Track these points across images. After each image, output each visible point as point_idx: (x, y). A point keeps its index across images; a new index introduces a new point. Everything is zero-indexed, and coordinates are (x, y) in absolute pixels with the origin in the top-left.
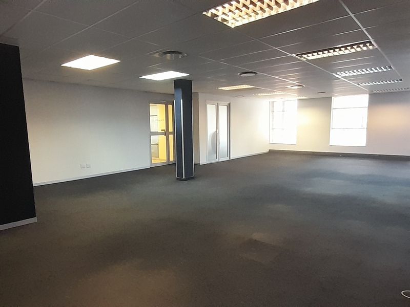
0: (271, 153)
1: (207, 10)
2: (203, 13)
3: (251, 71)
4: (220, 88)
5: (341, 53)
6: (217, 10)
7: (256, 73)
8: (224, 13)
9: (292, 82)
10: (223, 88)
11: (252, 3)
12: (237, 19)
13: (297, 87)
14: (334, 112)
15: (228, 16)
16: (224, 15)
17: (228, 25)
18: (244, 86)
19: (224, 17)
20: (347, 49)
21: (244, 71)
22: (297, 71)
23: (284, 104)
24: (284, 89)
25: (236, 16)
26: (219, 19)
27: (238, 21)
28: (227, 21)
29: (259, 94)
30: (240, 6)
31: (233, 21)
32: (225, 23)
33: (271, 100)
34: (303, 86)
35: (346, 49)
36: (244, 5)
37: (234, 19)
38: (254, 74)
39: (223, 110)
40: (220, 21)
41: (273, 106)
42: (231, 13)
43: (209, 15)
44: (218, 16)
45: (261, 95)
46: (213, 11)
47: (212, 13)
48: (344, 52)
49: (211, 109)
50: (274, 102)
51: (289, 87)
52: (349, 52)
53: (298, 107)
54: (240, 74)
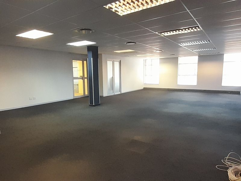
0: (145, 89)
1: (106, 5)
2: (104, 6)
3: (133, 41)
4: (115, 51)
5: (183, 32)
6: (112, 5)
7: (135, 43)
8: (116, 7)
9: (156, 49)
10: (117, 51)
11: (132, 2)
13: (159, 51)
14: (180, 66)
15: (119, 9)
16: (116, 8)
17: (118, 14)
18: (129, 50)
19: (116, 9)
21: (128, 42)
22: (159, 42)
23: (152, 61)
24: (152, 52)
26: (113, 11)
27: (124, 12)
28: (118, 11)
30: (125, 3)
31: (122, 12)
33: (145, 59)
34: (163, 51)
35: (185, 30)
36: (128, 3)
37: (122, 10)
39: (117, 64)
40: (114, 11)
41: (146, 63)
42: (120, 7)
43: (107, 8)
44: (112, 8)
45: (139, 55)
46: (109, 5)
47: (109, 6)
48: (184, 32)
49: (109, 64)
50: (146, 60)
51: (154, 51)
52: (187, 32)
53: (160, 63)
54: (126, 43)
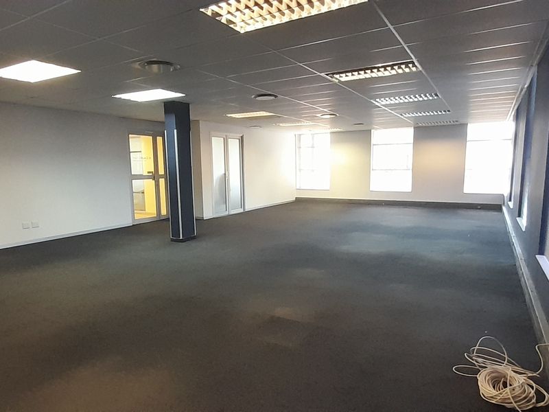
0: (299, 201)
1: (206, 6)
2: (201, 10)
3: (269, 93)
4: (229, 115)
5: (380, 74)
6: (220, 7)
7: (276, 96)
8: (229, 12)
9: (323, 111)
10: (233, 115)
12: (248, 22)
13: (329, 116)
14: (375, 150)
15: (236, 17)
16: (229, 15)
17: (236, 28)
18: (260, 112)
19: (230, 17)
21: (259, 93)
22: (329, 95)
23: (313, 138)
24: (313, 118)
25: (246, 18)
26: (224, 21)
27: (249, 24)
28: (234, 23)
29: (281, 125)
31: (243, 24)
32: (232, 26)
33: (298, 133)
34: (336, 116)
35: (385, 70)
37: (243, 21)
38: (272, 98)
39: (234, 145)
40: (225, 23)
41: (300, 141)
42: (239, 12)
43: (209, 13)
44: (221, 15)
45: (284, 125)
46: (214, 8)
47: (213, 11)
48: (383, 73)
49: (217, 143)
50: (300, 135)
51: (319, 115)
52: (389, 74)
53: (331, 142)
54: (255, 97)
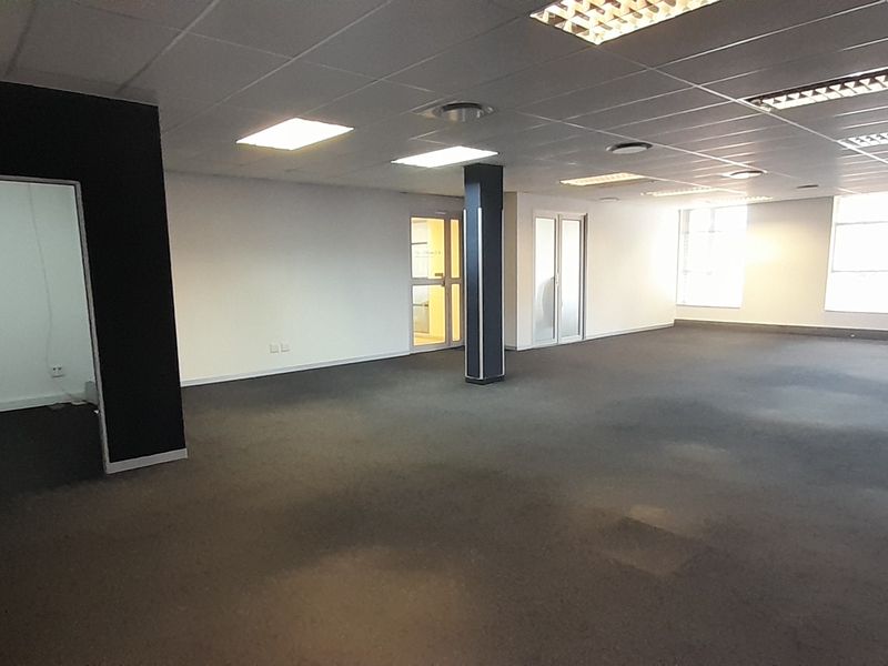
0: (680, 325)
1: (540, 9)
2: (532, 16)
3: (637, 140)
4: (565, 182)
5: (861, 90)
6: (563, 7)
7: (649, 146)
8: (577, 13)
9: (734, 163)
10: (572, 182)
12: (608, 24)
13: (747, 175)
14: (838, 234)
15: (588, 19)
16: (577, 17)
17: (588, 38)
18: (620, 175)
19: (579, 21)
20: (877, 81)
21: (620, 142)
22: (747, 138)
23: (713, 216)
24: (715, 180)
25: (606, 18)
26: (567, 27)
27: (610, 28)
28: (585, 29)
29: (655, 194)
31: (600, 30)
32: (579, 35)
33: (684, 207)
34: (760, 174)
35: (874, 81)
37: (600, 23)
38: (644, 148)
39: (571, 230)
40: (570, 31)
41: (688, 220)
42: (594, 10)
43: (545, 18)
44: (564, 20)
45: (660, 194)
46: (554, 9)
47: (551, 14)
48: (867, 88)
49: (543, 228)
50: (688, 211)
51: (727, 174)
52: (881, 89)
53: (748, 222)
54: (612, 150)
